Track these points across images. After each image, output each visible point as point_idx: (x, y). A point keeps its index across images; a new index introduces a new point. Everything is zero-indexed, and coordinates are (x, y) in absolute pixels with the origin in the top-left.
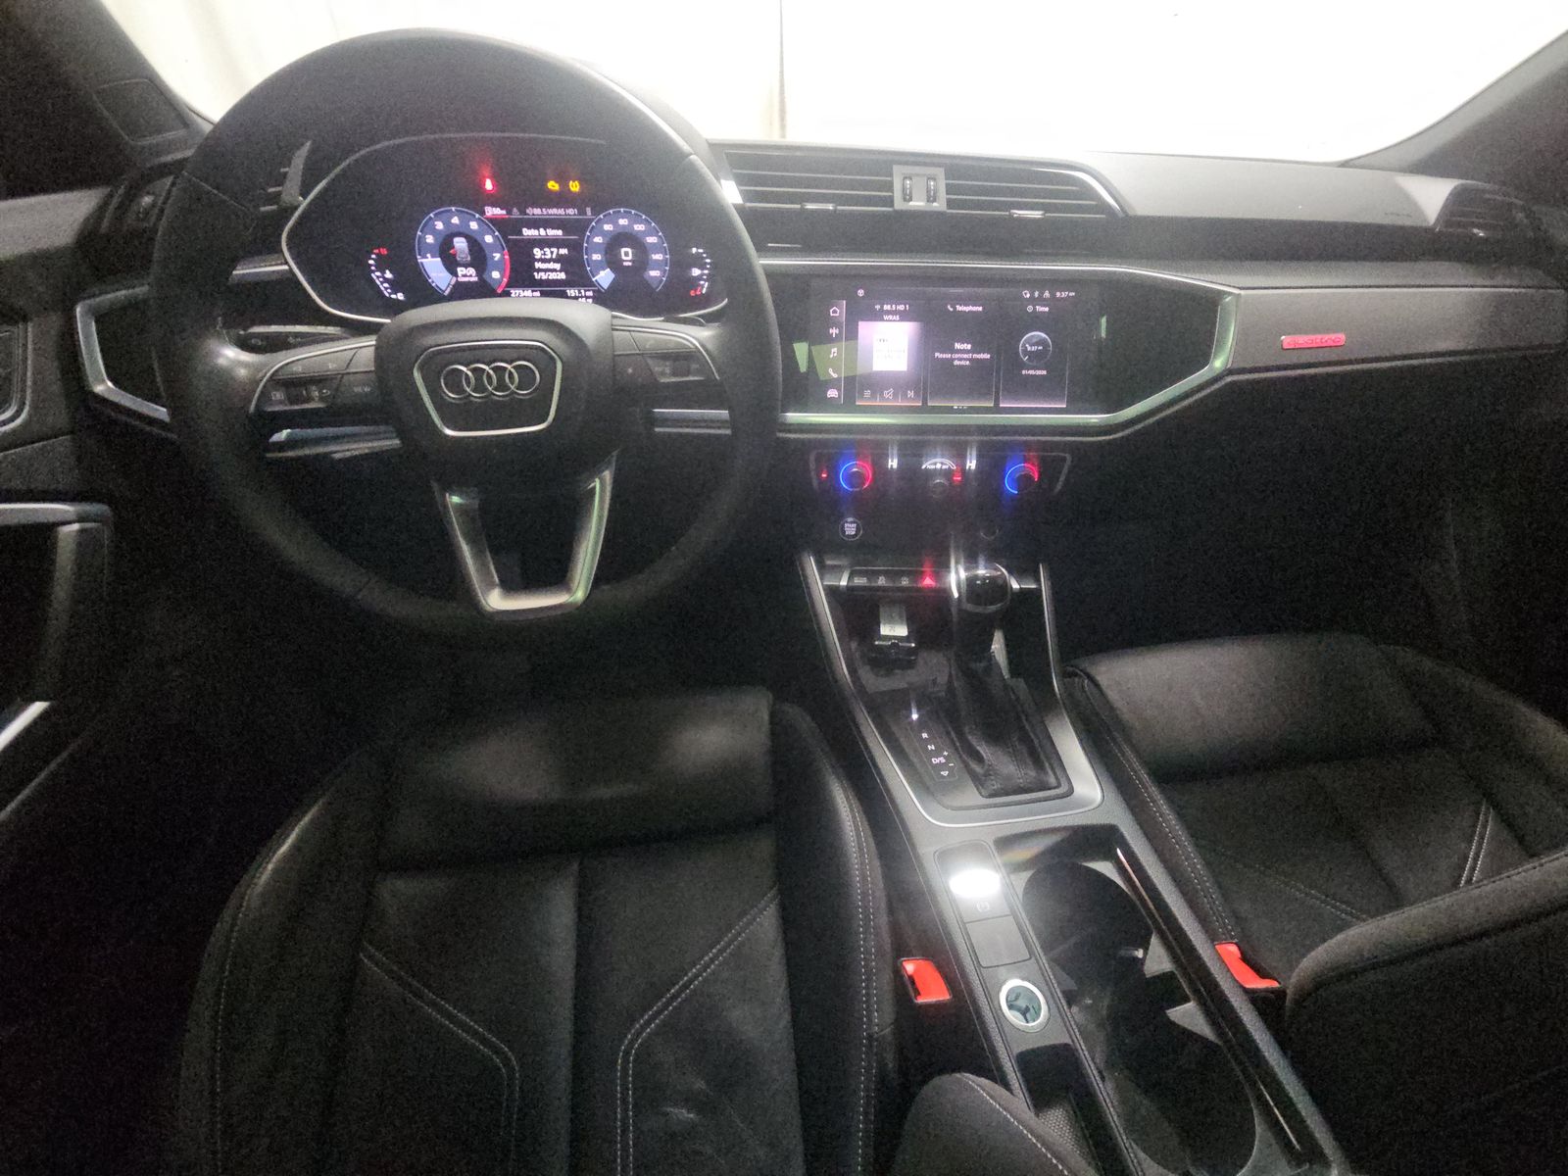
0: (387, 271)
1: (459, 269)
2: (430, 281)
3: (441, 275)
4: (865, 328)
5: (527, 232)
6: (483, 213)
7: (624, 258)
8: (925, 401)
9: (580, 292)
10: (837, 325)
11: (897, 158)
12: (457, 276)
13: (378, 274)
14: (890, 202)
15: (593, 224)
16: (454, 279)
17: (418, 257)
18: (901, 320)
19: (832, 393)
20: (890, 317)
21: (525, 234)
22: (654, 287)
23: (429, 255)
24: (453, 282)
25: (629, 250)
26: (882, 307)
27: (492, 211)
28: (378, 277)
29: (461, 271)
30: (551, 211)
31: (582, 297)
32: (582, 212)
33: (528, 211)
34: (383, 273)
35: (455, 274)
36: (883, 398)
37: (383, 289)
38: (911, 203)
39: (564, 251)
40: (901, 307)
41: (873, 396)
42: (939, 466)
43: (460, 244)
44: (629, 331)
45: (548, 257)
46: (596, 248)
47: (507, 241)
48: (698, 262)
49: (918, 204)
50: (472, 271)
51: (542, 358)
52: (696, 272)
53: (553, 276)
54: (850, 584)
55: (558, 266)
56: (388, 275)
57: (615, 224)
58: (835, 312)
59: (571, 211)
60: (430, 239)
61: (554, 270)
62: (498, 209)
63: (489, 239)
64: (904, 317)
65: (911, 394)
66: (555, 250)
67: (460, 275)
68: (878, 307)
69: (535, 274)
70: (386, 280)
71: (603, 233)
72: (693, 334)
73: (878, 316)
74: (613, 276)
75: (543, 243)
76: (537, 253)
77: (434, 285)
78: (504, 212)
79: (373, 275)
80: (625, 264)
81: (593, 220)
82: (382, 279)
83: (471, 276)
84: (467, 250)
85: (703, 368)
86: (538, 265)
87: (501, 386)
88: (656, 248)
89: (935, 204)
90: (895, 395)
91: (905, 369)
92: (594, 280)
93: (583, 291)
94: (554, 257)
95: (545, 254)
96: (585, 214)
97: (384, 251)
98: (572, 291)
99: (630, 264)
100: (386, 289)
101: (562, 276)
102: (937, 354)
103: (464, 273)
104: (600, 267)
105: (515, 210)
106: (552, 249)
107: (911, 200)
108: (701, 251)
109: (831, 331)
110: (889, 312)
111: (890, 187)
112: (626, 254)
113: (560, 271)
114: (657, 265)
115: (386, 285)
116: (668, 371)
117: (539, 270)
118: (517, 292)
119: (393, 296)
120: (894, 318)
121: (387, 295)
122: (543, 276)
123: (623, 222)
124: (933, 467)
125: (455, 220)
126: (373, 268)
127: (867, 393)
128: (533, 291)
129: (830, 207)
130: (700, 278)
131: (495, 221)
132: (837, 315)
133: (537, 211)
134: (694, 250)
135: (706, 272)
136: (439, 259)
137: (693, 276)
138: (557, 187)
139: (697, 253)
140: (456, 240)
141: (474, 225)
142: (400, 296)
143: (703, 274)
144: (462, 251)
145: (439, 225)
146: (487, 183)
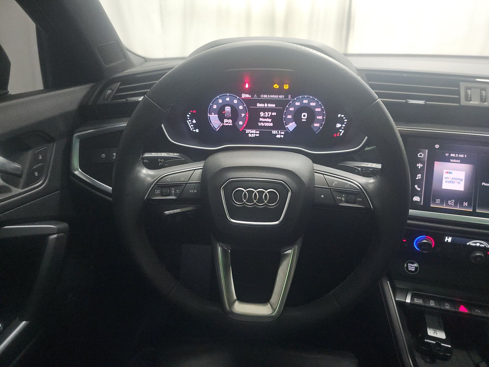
0: (194, 120)
1: (225, 120)
2: (211, 124)
3: (217, 122)
4: (438, 166)
5: (258, 105)
6: (240, 96)
7: (303, 117)
8: (474, 209)
9: (278, 132)
10: (422, 162)
11: (462, 79)
12: (223, 123)
13: (190, 121)
14: (458, 100)
15: (291, 102)
16: (222, 124)
17: (208, 114)
18: (461, 162)
19: (416, 199)
20: (455, 161)
21: (258, 106)
22: (315, 131)
23: (213, 114)
24: (221, 125)
25: (306, 114)
26: (450, 155)
27: (244, 96)
28: (189, 122)
29: (226, 121)
30: (272, 96)
31: (279, 134)
32: (286, 97)
33: (261, 96)
34: (192, 120)
35: (223, 122)
36: (447, 204)
37: (190, 127)
38: (471, 102)
39: (274, 114)
40: (462, 156)
41: (442, 203)
42: (478, 245)
43: (228, 109)
44: (323, 174)
45: (267, 116)
46: (290, 113)
47: (249, 109)
48: (341, 121)
49: (475, 102)
50: (230, 121)
51: (282, 188)
52: (338, 125)
53: (267, 124)
54: (412, 302)
55: (270, 120)
56: (194, 121)
57: (302, 103)
58: (421, 155)
59: (281, 97)
60: (215, 107)
61: (268, 122)
62: (248, 95)
63: (241, 107)
64: (463, 161)
65: (466, 204)
66: (270, 113)
67: (225, 123)
68: (447, 155)
69: (259, 123)
70: (193, 124)
71: (295, 106)
72: (357, 180)
73: (447, 160)
74: (296, 125)
75: (265, 110)
76: (262, 114)
77: (212, 126)
78: (250, 96)
79: (188, 121)
80: (303, 120)
81: (291, 100)
82: (191, 123)
83: (230, 123)
84: (230, 112)
85: (364, 202)
86: (261, 119)
87: (260, 200)
88: (319, 114)
89: (486, 103)
90: (456, 204)
91: (463, 190)
92: (286, 127)
93: (280, 132)
94: (269, 116)
95: (265, 115)
96: (288, 97)
97: (195, 112)
98: (275, 132)
99: (305, 120)
100: (192, 127)
101: (271, 124)
102: (483, 184)
103: (227, 122)
104: (290, 121)
105: (255, 95)
106: (269, 113)
107: (470, 100)
108: (343, 116)
109: (418, 165)
110: (453, 158)
111: (458, 93)
112: (304, 116)
113: (271, 122)
114: (318, 121)
115: (192, 126)
116: (343, 199)
117: (261, 122)
118: (249, 131)
119: (194, 131)
120: (457, 161)
121: (192, 130)
122: (262, 124)
123: (305, 101)
124: (474, 245)
125: (228, 99)
126: (188, 118)
127: (438, 201)
128: (256, 131)
129: (422, 102)
130: (340, 128)
131: (245, 100)
132: (422, 157)
133: (265, 96)
134: (339, 116)
135: (344, 125)
136: (217, 115)
137: (337, 127)
138: (278, 87)
139: (341, 116)
140: (226, 107)
141: (235, 101)
142: (197, 131)
143: (342, 127)
144: (228, 112)
145: (220, 101)
146: (246, 85)
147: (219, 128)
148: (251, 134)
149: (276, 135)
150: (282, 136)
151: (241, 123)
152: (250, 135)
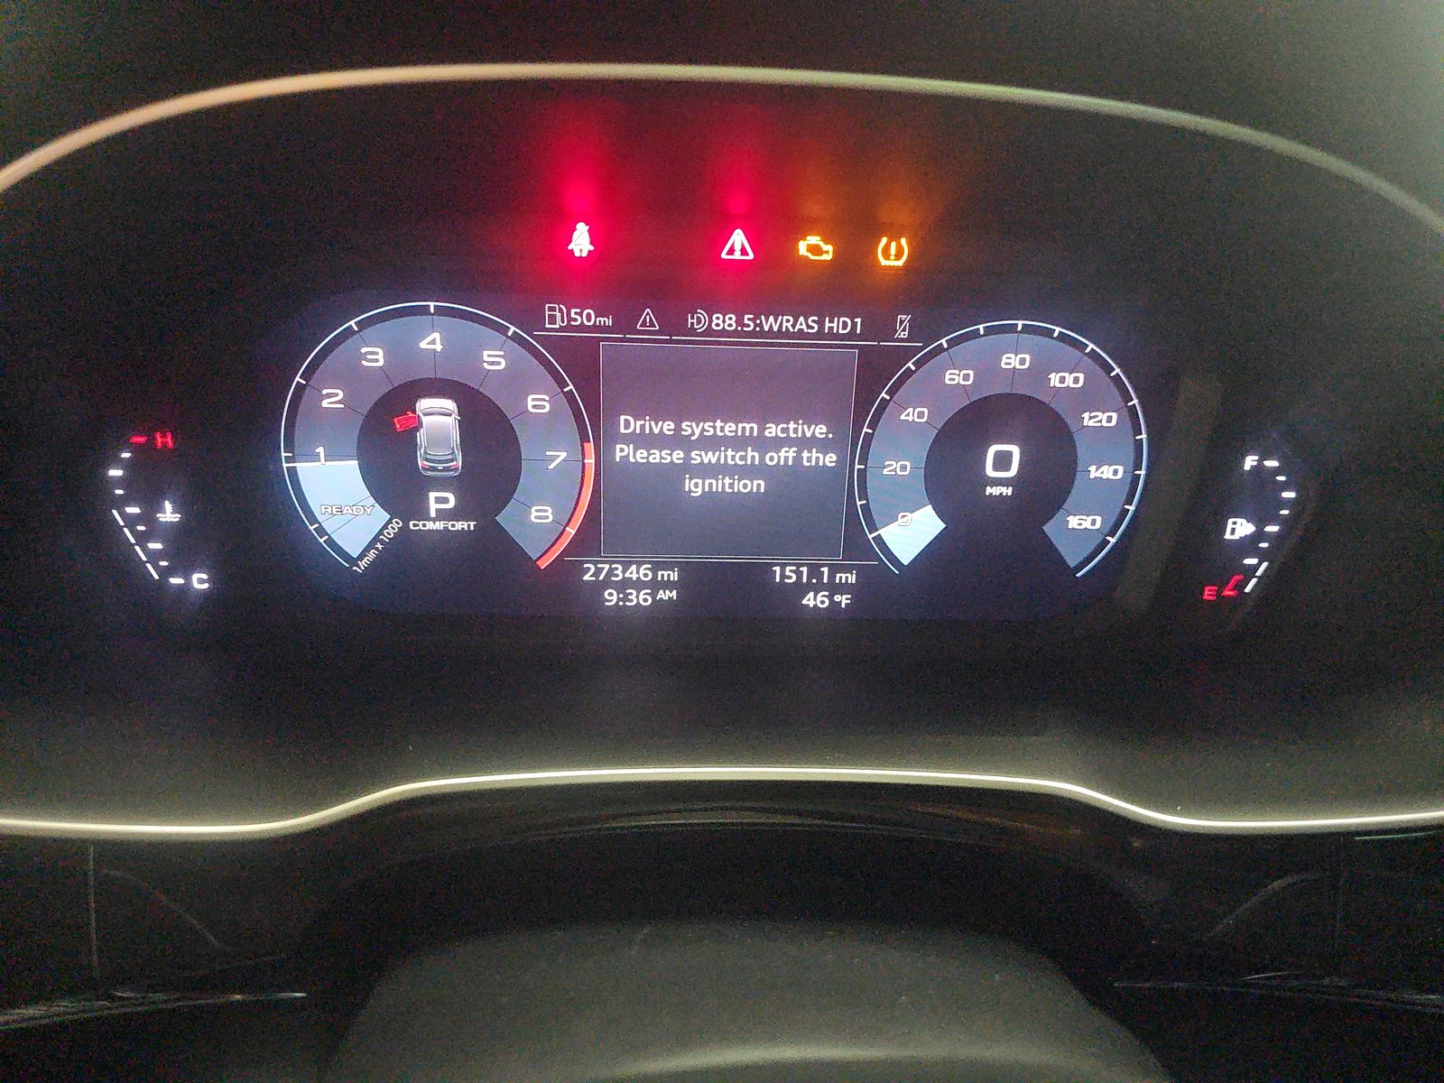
0: (168, 504)
1: (419, 495)
3: (357, 511)
7: (990, 472)
9: (815, 571)
13: (134, 511)
15: (911, 364)
17: (284, 455)
22: (1072, 564)
23: (321, 450)
24: (391, 532)
25: (1014, 450)
28: (131, 522)
30: (769, 323)
31: (820, 586)
32: (879, 327)
33: (691, 322)
34: (152, 507)
35: (401, 508)
37: (143, 557)
43: (436, 416)
46: (903, 441)
48: (1259, 499)
50: (459, 501)
52: (1240, 528)
56: (169, 514)
57: (986, 366)
59: (840, 325)
60: (334, 399)
62: (590, 311)
63: (538, 404)
67: (417, 512)
70: (159, 530)
71: (937, 395)
74: (941, 526)
77: (320, 542)
78: (606, 321)
79: (116, 514)
80: (992, 491)
81: (909, 353)
83: (455, 515)
84: (455, 437)
88: (1105, 445)
92: (872, 536)
93: (826, 569)
96: (890, 333)
97: (167, 439)
98: (791, 568)
99: (1008, 491)
100: (153, 556)
104: (899, 498)
108: (1272, 463)
112: (1003, 461)
114: (1097, 497)
118: (605, 567)
119: (176, 580)
121: (156, 578)
123: (1014, 361)
125: (432, 341)
126: (120, 492)
128: (656, 567)
130: (1248, 545)
131: (572, 347)
133: (724, 322)
134: (1250, 462)
135: (1272, 529)
136: (357, 462)
137: (1228, 536)
138: (828, 252)
139: (1258, 469)
140: (424, 404)
141: (494, 359)
142: (199, 581)
143: (1259, 535)
144: (438, 439)
145: (375, 357)
146: (576, 235)
147: (372, 555)
148: (623, 586)
149: (801, 589)
150: (844, 600)
151: (542, 515)
152: (611, 597)
